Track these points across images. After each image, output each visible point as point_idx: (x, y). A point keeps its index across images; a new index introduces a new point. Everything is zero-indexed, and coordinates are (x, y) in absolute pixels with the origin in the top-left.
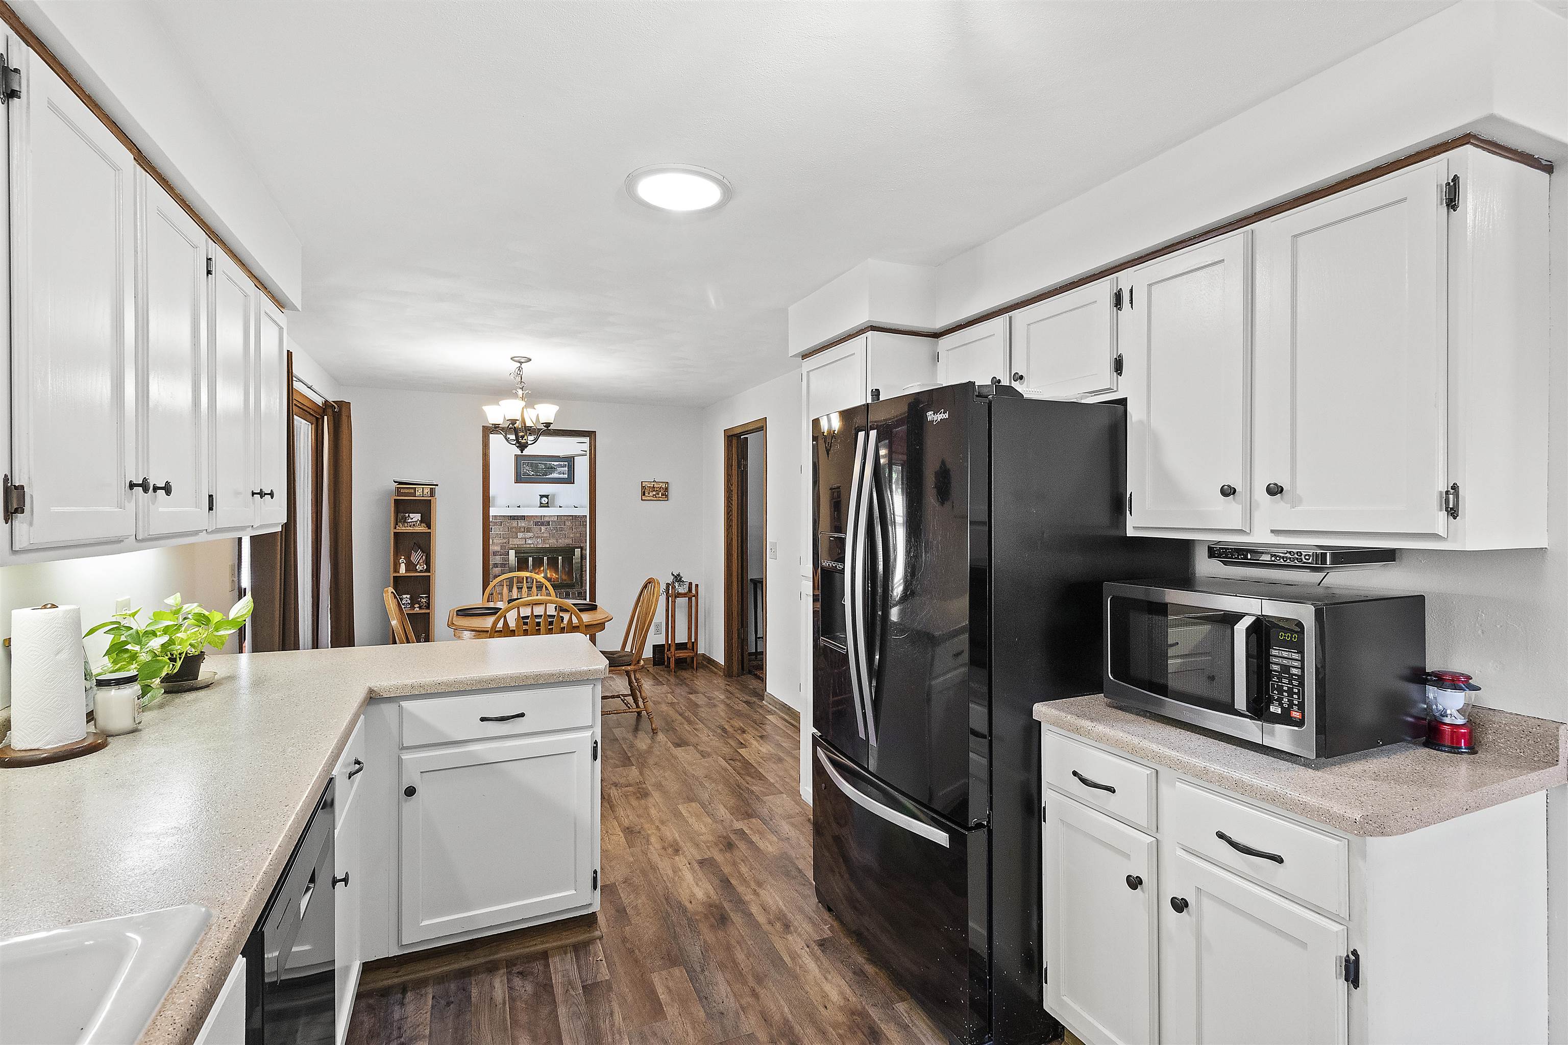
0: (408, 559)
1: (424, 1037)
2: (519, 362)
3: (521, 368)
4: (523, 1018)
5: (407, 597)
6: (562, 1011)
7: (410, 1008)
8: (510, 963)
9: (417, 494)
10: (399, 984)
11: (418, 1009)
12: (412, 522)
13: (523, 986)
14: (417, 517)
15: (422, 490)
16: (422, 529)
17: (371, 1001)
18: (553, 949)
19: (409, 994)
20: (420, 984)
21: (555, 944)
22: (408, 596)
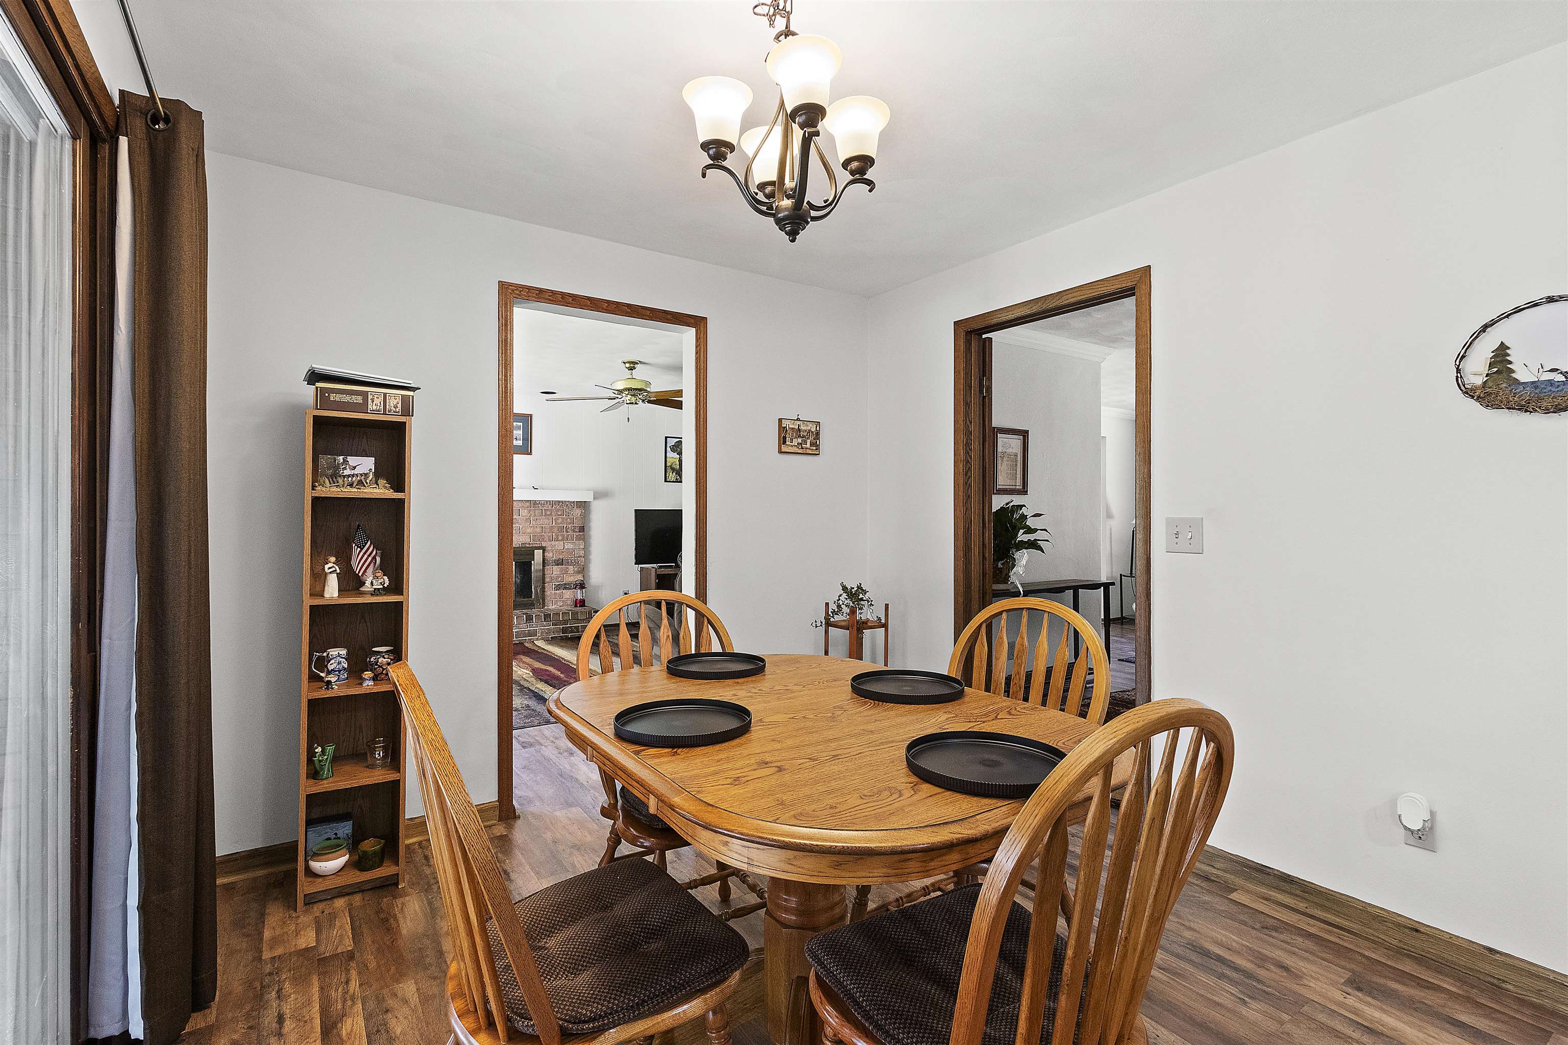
0: (344, 560)
5: (339, 655)
9: (372, 406)
12: (353, 476)
14: (365, 464)
15: (382, 398)
16: (382, 491)
22: (343, 652)
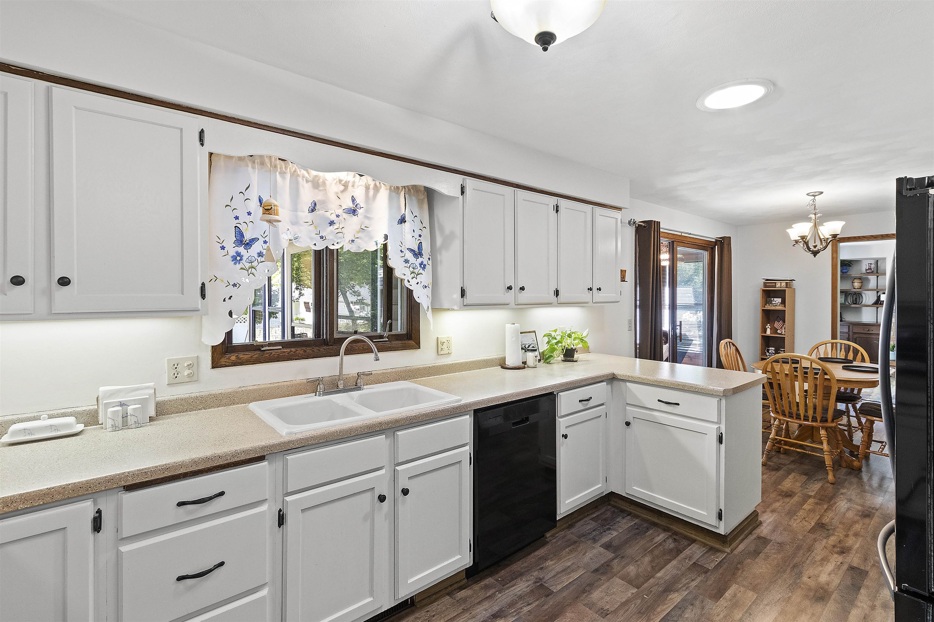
0: (772, 326)
1: (618, 532)
2: (813, 196)
3: (814, 200)
4: (656, 552)
6: (674, 562)
7: (625, 521)
8: (676, 533)
9: (777, 286)
10: (629, 512)
11: (626, 523)
12: (775, 304)
13: (670, 544)
14: (779, 300)
15: (780, 284)
16: (780, 308)
17: (616, 510)
18: (700, 541)
19: (629, 517)
20: (637, 517)
21: (702, 540)
22: (773, 349)
